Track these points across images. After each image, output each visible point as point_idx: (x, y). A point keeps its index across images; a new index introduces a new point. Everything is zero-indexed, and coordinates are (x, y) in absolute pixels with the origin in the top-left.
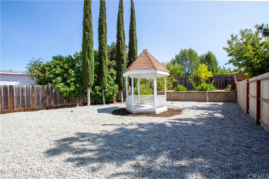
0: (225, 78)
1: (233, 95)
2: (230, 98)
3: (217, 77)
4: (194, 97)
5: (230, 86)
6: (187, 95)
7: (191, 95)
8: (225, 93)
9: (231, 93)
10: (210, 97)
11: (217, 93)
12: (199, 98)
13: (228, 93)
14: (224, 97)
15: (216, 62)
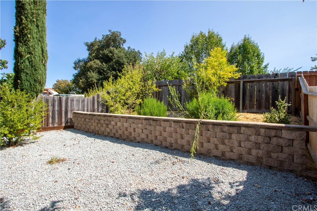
0: (274, 83)
1: (295, 143)
2: (280, 155)
3: (251, 80)
4: (165, 134)
5: (283, 104)
6: (148, 127)
7: (158, 128)
8: (262, 131)
9: (285, 134)
10: (209, 142)
11: (231, 129)
12: (176, 140)
13: (273, 133)
14: (257, 145)
15: (258, 56)
